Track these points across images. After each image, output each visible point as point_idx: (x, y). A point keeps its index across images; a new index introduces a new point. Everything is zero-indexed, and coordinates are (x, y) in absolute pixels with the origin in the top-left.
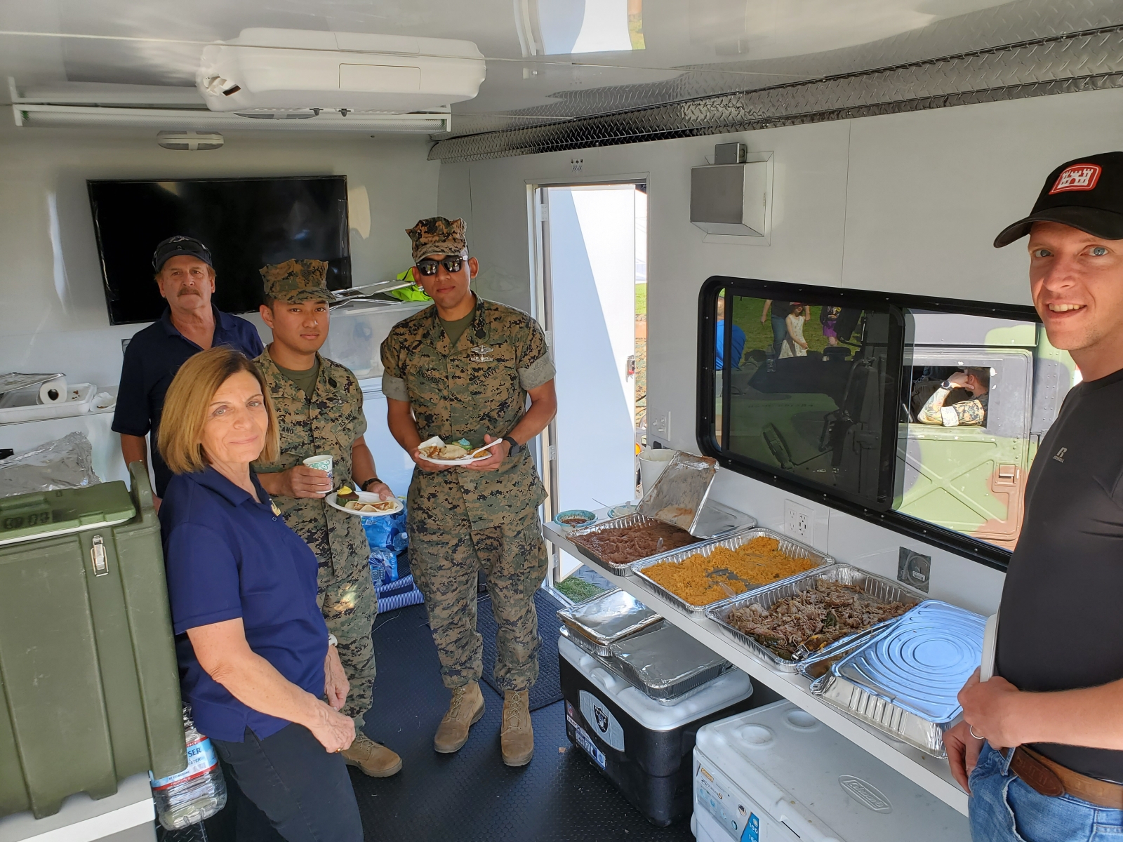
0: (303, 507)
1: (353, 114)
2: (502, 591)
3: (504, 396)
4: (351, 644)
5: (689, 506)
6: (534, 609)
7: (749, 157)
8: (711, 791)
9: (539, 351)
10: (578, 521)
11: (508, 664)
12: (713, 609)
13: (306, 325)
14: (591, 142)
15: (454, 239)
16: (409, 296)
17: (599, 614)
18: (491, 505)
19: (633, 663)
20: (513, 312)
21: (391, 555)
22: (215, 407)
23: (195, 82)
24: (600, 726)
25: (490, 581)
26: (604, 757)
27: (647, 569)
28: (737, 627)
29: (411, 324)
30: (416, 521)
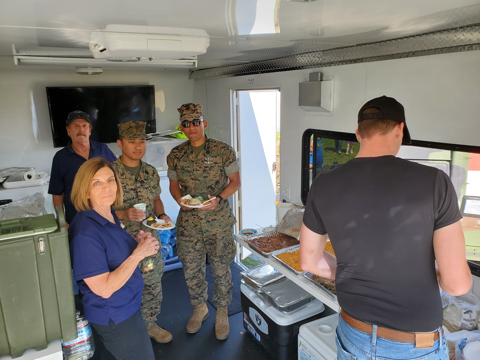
0: (132, 225)
1: (154, 60)
2: (216, 263)
3: (218, 178)
4: (152, 285)
5: (297, 228)
6: (230, 271)
7: (324, 78)
8: (305, 354)
9: (233, 160)
10: (250, 234)
11: (218, 295)
12: (307, 273)
13: (136, 149)
14: (257, 72)
15: (197, 112)
16: (180, 137)
17: (258, 274)
18: (212, 225)
19: (272, 296)
20: (222, 143)
22: (94, 182)
23: (89, 47)
24: (258, 323)
25: (211, 259)
26: (259, 337)
27: (278, 255)
28: (317, 281)
29: (179, 148)
30: (180, 231)
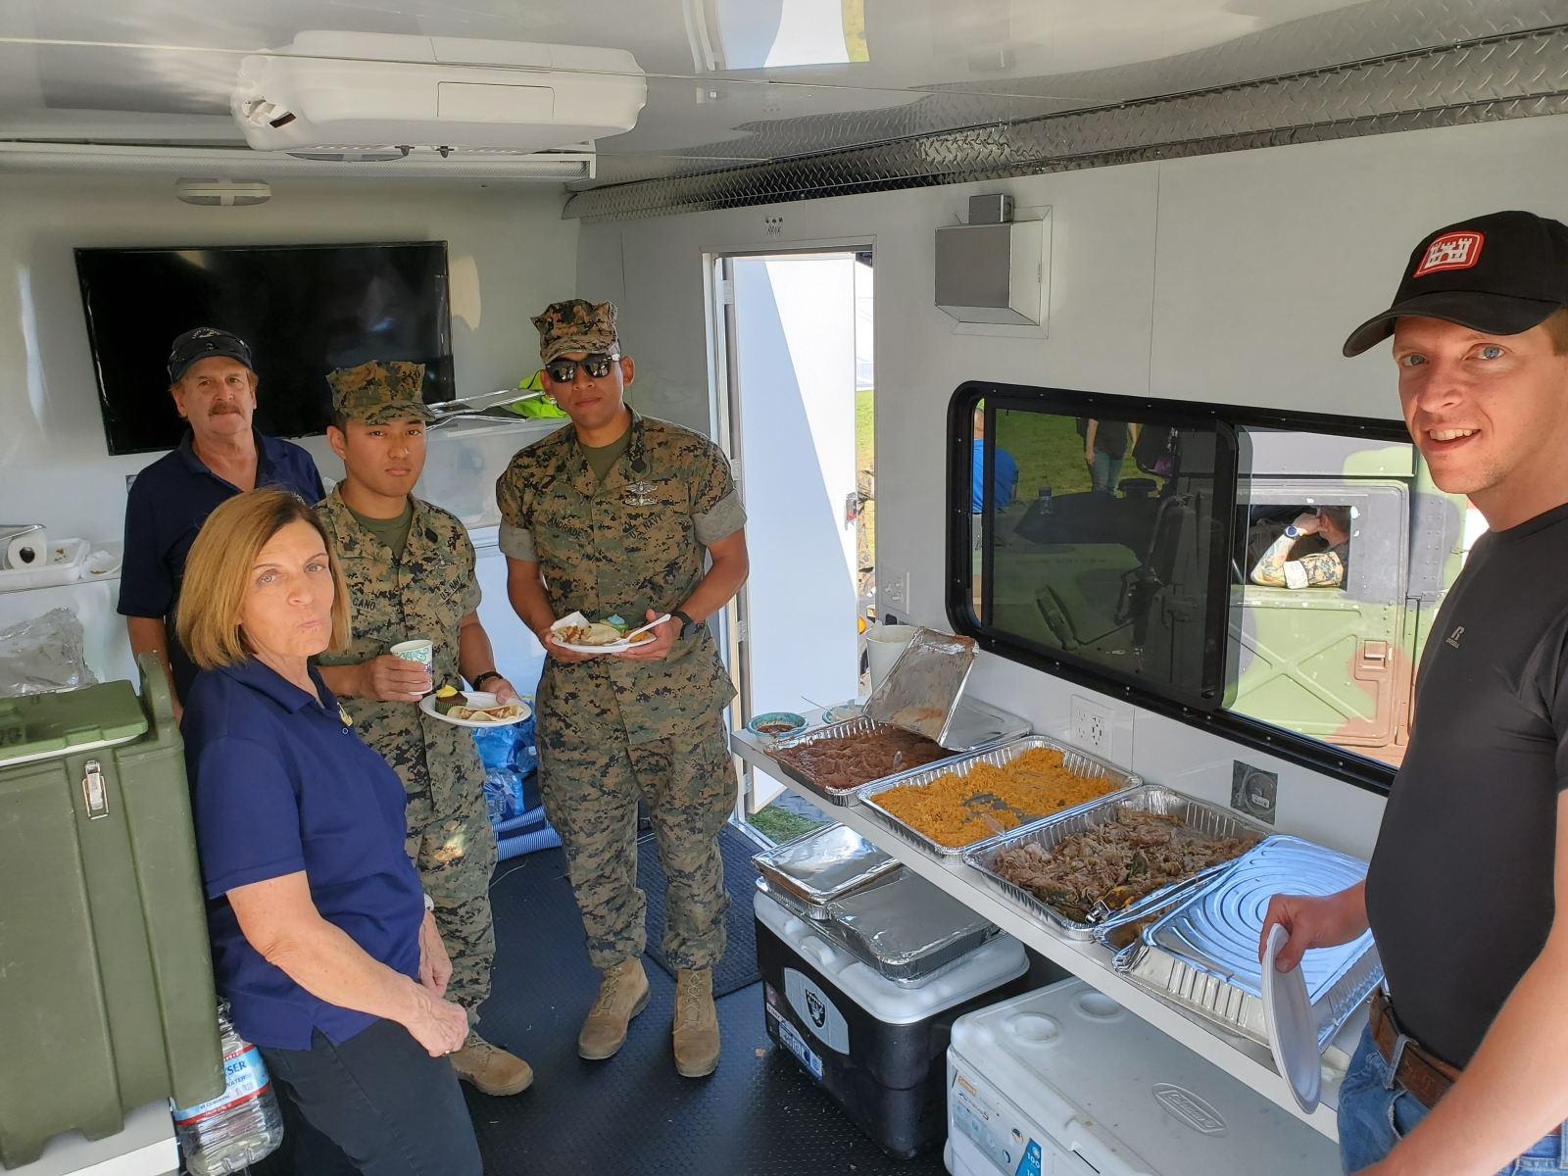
0: (390, 714)
1: (456, 153)
2: (672, 830)
3: (673, 553)
4: (460, 907)
5: (938, 706)
6: (718, 855)
7: (1018, 214)
8: (972, 1109)
9: (723, 489)
10: (781, 729)
11: (682, 932)
12: (973, 852)
13: (393, 455)
14: (794, 193)
15: (600, 331)
16: (537, 411)
17: (811, 859)
18: (656, 709)
19: (859, 929)
20: (684, 434)
21: (515, 779)
22: (259, 572)
23: (230, 108)
24: (813, 1018)
25: (656, 817)
26: (820, 1063)
27: (879, 795)
28: (1007, 877)
29: (539, 452)
30: (549, 731)
